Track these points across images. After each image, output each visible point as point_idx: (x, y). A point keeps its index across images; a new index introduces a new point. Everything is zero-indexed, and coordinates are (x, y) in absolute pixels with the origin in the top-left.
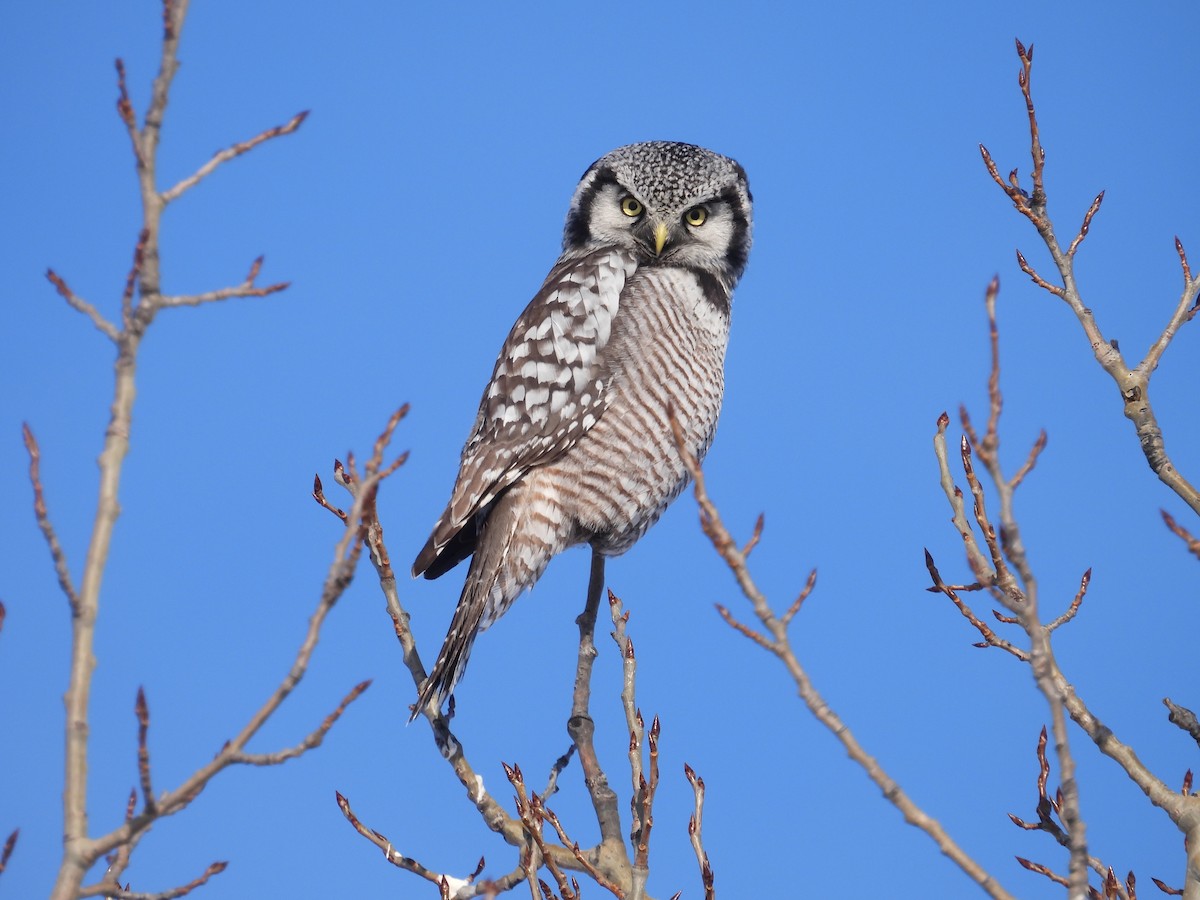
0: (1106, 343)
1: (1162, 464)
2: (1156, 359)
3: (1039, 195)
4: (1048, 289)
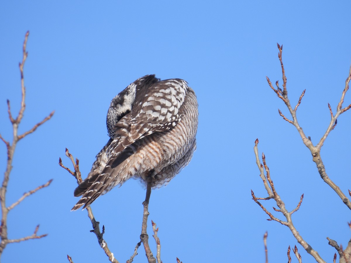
0: (307, 138)
1: (325, 177)
2: (322, 143)
3: (285, 92)
4: (289, 121)
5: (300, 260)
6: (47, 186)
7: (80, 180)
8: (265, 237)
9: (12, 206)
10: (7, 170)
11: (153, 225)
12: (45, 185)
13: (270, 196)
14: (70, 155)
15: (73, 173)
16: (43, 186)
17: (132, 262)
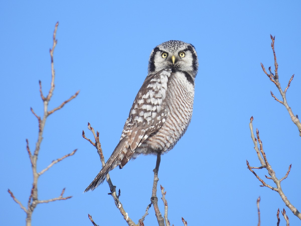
0: (295, 116)
3: (277, 76)
4: (279, 102)
5: (288, 221)
6: (72, 155)
7: (100, 150)
8: (258, 201)
9: (42, 172)
10: (38, 140)
11: (161, 189)
12: (71, 154)
13: (263, 166)
14: (91, 128)
15: (94, 144)
16: (69, 155)
17: (144, 220)
